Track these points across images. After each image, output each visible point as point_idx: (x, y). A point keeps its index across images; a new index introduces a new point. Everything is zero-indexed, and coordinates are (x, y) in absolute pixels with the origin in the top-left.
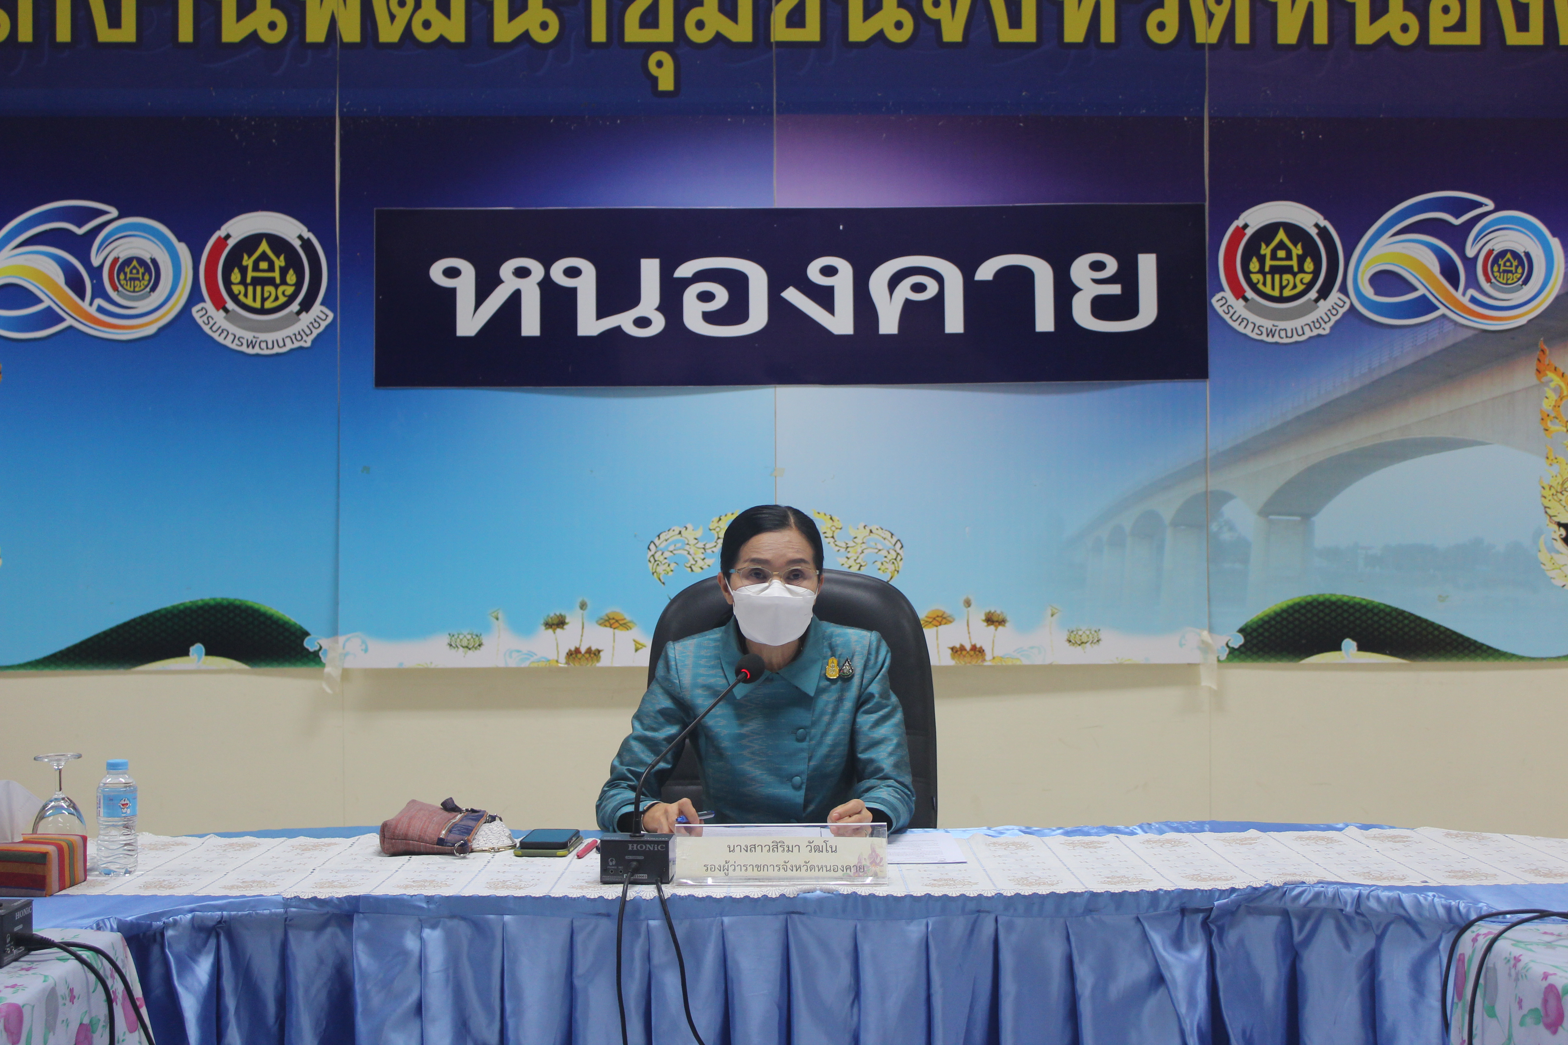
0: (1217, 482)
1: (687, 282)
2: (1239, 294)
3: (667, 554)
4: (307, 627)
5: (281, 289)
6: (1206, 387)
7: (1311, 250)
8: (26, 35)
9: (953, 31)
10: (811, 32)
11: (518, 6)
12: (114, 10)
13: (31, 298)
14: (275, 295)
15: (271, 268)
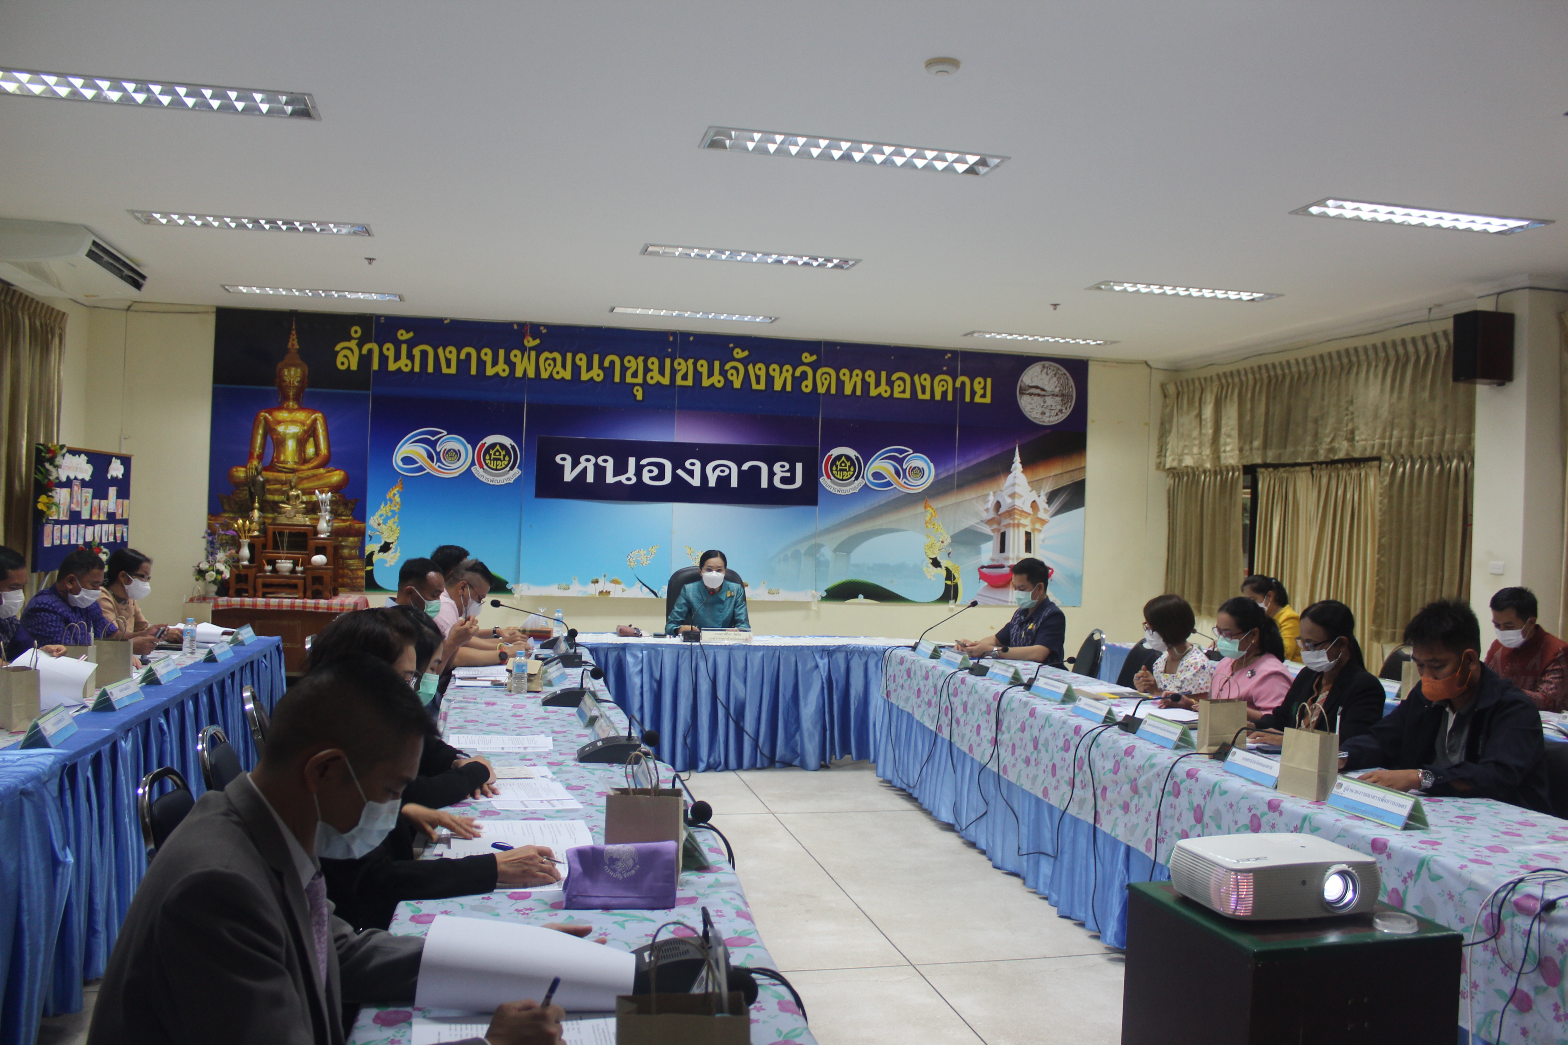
0: (820, 540)
1: (644, 466)
2: (829, 477)
3: (634, 559)
4: (508, 580)
5: (503, 462)
6: (817, 508)
7: (853, 464)
8: (417, 369)
9: (737, 384)
10: (689, 382)
11: (589, 368)
12: (448, 362)
13: (413, 461)
14: (500, 464)
15: (500, 455)
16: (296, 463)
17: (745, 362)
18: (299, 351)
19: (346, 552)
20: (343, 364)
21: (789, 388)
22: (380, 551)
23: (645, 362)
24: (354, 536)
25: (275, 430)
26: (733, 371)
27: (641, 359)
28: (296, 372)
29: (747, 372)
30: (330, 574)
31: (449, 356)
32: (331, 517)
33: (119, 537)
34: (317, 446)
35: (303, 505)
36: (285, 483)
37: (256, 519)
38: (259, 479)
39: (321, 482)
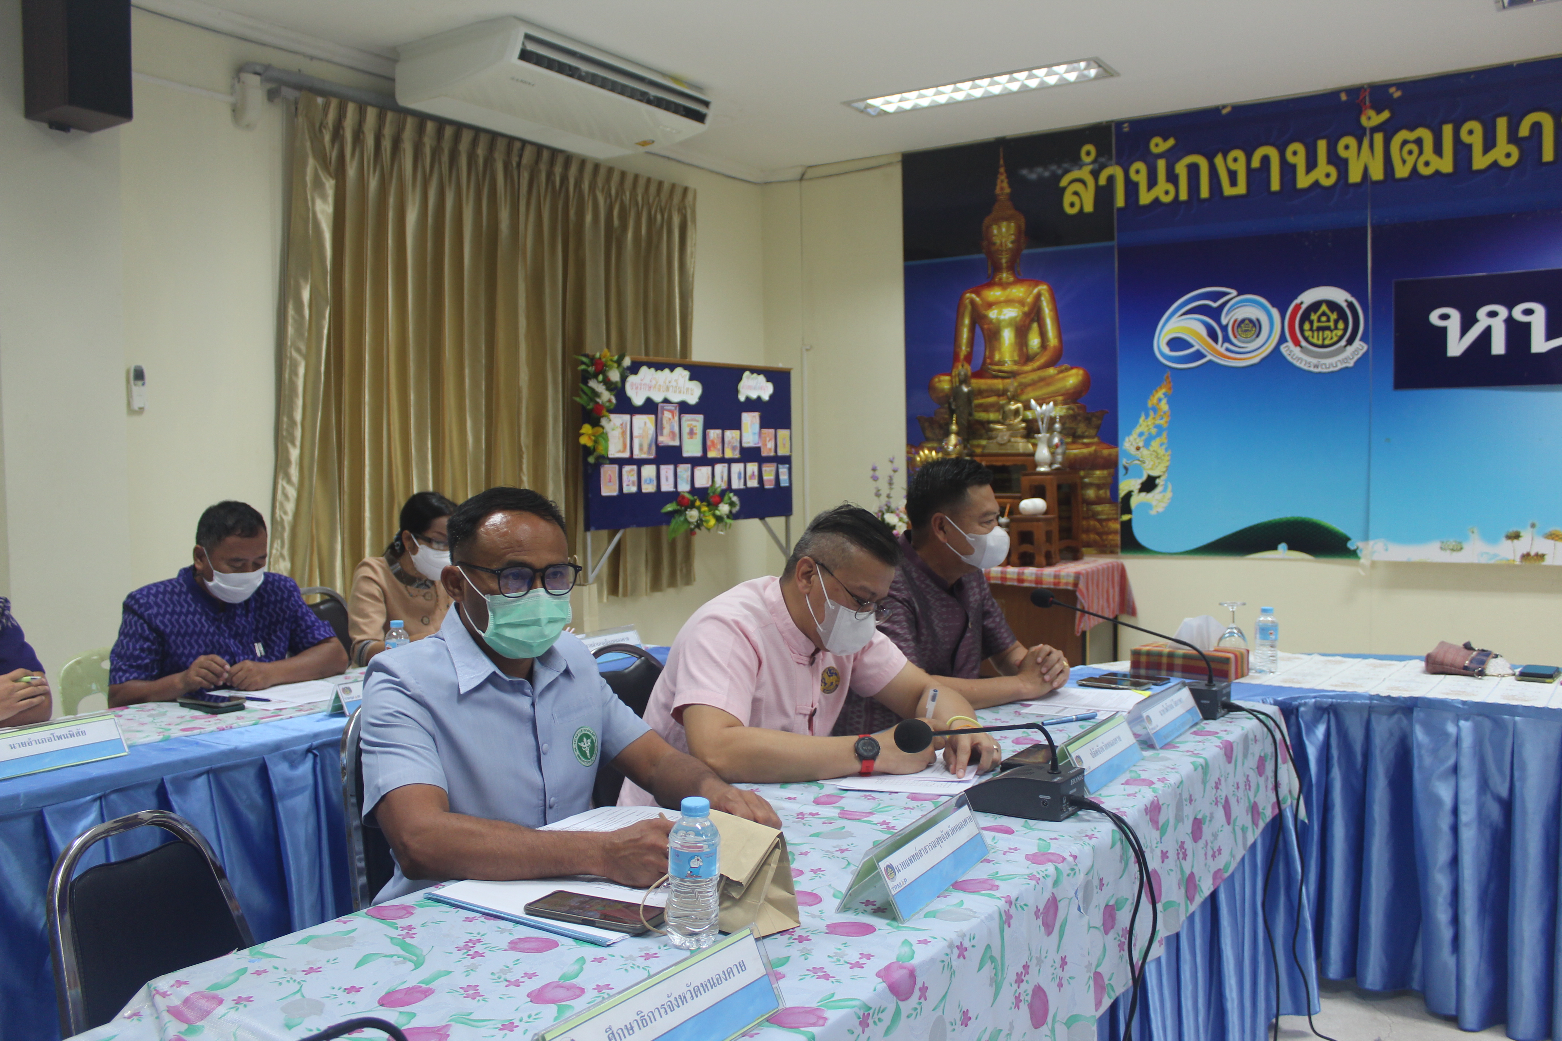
4: (1349, 534)
5: (1335, 332)
8: (1183, 196)
11: (1488, 146)
12: (1233, 177)
13: (1188, 345)
14: (1330, 336)
15: (1328, 320)
16: (1015, 362)
18: (1012, 197)
19: (1091, 493)
20: (1072, 205)
22: (1141, 490)
24: (1102, 468)
25: (985, 317)
28: (1008, 228)
30: (1055, 527)
31: (1233, 166)
32: (1061, 441)
33: (769, 481)
34: (1043, 334)
35: (1024, 425)
36: (1002, 393)
37: (951, 448)
38: (965, 389)
39: (1051, 389)
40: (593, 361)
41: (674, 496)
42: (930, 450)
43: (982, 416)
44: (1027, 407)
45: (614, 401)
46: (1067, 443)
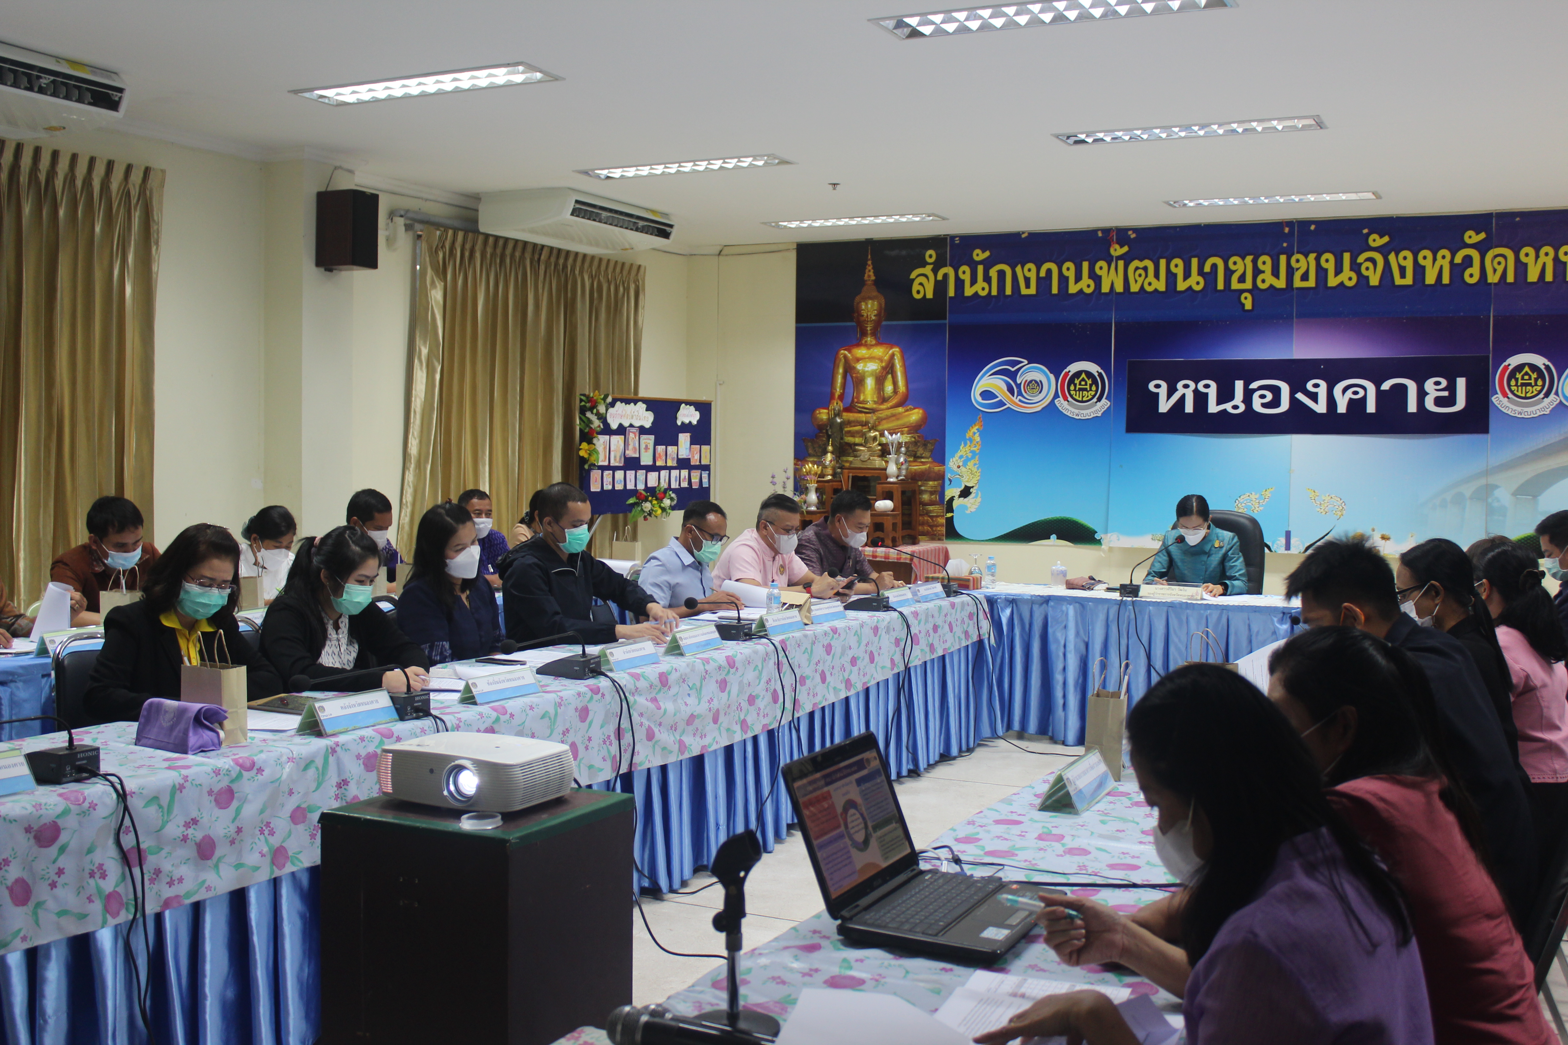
0: (1492, 480)
1: (1255, 390)
2: (1505, 395)
3: (1243, 505)
4: (1096, 530)
5: (1090, 393)
6: (1487, 438)
8: (994, 292)
9: (1374, 281)
10: (1311, 283)
11: (1187, 275)
12: (1027, 281)
13: (994, 396)
14: (1087, 395)
15: (1086, 384)
16: (875, 402)
17: (1384, 250)
18: (876, 283)
19: (926, 497)
20: (918, 292)
21: (1446, 280)
22: (960, 496)
23: (1255, 262)
24: (934, 479)
25: (854, 368)
26: (1369, 264)
27: (1249, 258)
28: (873, 305)
29: (1387, 264)
30: (899, 521)
31: (1028, 274)
32: (906, 461)
33: (696, 483)
34: (895, 383)
35: (879, 448)
36: (865, 424)
37: (828, 463)
38: (839, 420)
39: (900, 422)
40: (589, 399)
41: (634, 492)
42: (814, 463)
43: (850, 439)
44: (882, 435)
45: (602, 427)
46: (910, 461)
